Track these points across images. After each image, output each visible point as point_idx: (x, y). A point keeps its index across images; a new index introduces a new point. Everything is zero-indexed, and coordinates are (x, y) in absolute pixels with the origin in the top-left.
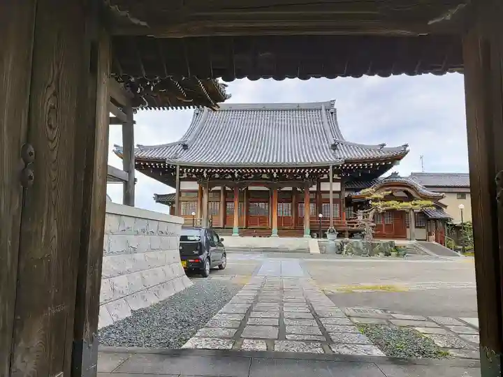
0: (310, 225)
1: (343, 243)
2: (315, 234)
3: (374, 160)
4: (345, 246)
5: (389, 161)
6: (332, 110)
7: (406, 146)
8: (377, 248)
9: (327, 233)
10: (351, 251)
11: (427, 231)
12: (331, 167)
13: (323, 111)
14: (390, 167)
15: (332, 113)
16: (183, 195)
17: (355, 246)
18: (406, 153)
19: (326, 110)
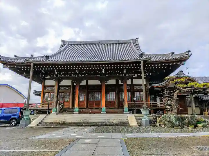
0: (128, 106)
1: (156, 117)
2: (131, 111)
3: (169, 62)
4: (158, 120)
5: (178, 61)
6: (137, 43)
7: (189, 51)
8: (186, 121)
9: (141, 110)
10: (164, 124)
11: (200, 109)
12: (142, 62)
13: (132, 44)
14: (179, 66)
15: (137, 44)
16: (47, 88)
17: (168, 119)
18: (190, 57)
19: (134, 43)
